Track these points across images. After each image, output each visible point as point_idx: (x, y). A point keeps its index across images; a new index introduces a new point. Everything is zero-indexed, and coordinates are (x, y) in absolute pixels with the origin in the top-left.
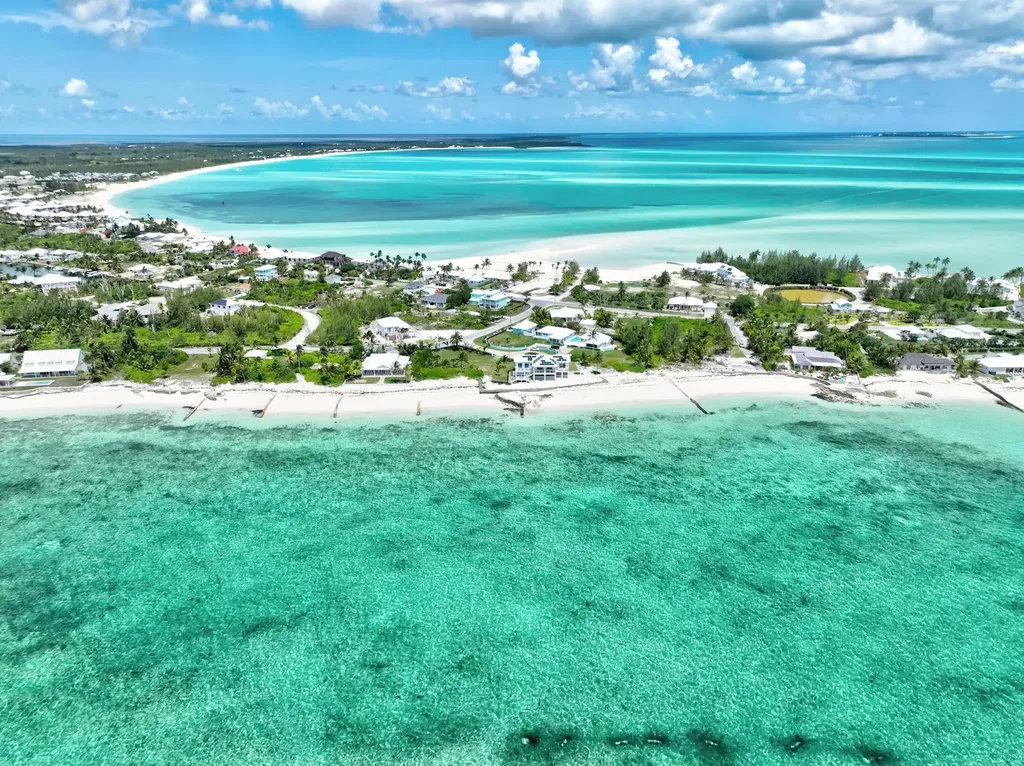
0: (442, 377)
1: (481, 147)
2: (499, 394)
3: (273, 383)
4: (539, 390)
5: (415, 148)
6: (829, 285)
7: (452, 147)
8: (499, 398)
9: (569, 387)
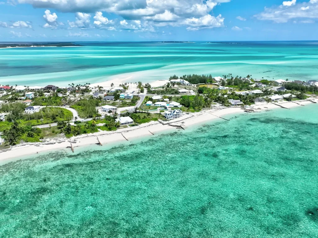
0: (146, 122)
1: (44, 46)
2: (170, 124)
3: (91, 133)
4: (180, 121)
5: (17, 47)
6: (209, 83)
7: (32, 46)
8: (171, 125)
9: (186, 119)
